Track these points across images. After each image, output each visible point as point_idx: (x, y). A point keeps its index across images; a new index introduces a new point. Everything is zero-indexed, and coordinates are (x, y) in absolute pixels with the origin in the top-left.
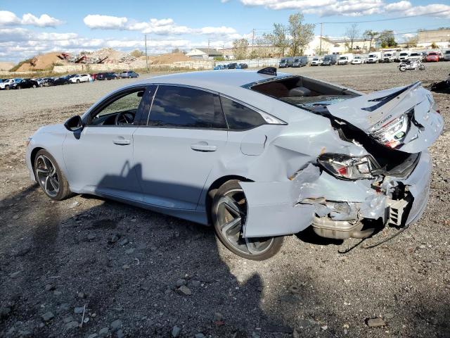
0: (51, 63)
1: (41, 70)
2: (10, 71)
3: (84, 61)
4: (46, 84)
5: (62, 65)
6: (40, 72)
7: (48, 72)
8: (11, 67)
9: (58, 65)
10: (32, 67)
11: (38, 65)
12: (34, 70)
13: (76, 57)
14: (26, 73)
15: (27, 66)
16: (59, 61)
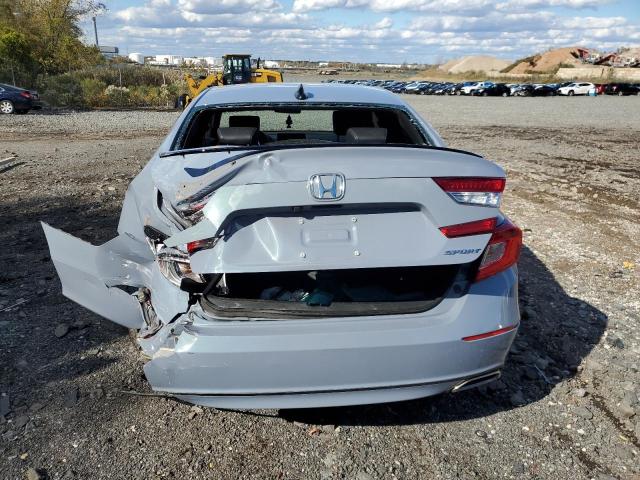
0: (558, 62)
1: (541, 73)
2: (501, 72)
3: (610, 62)
4: (522, 94)
5: (572, 67)
6: (536, 76)
7: (548, 76)
8: (506, 66)
9: (566, 66)
10: (531, 68)
11: (540, 66)
12: (530, 72)
13: (598, 56)
14: (519, 76)
15: (525, 66)
16: (571, 60)
